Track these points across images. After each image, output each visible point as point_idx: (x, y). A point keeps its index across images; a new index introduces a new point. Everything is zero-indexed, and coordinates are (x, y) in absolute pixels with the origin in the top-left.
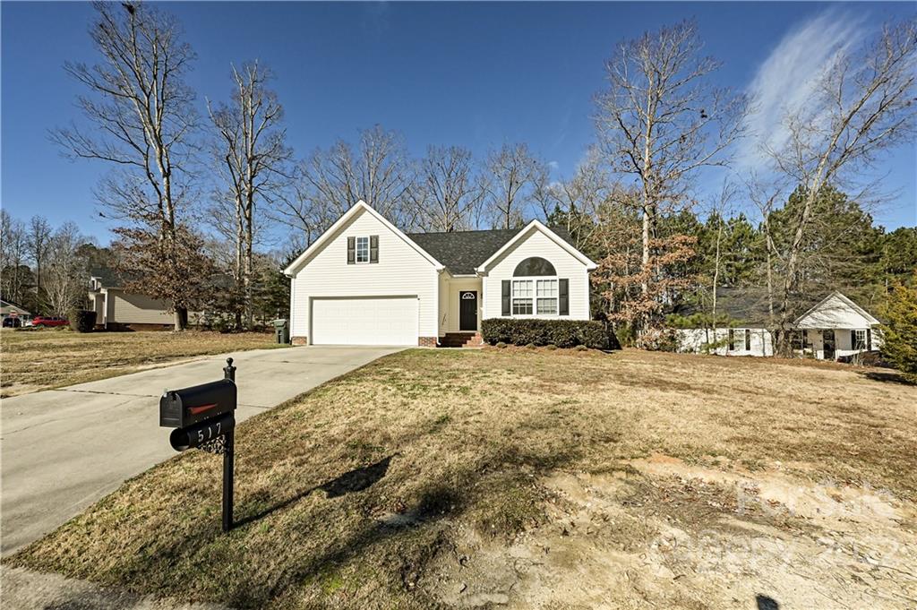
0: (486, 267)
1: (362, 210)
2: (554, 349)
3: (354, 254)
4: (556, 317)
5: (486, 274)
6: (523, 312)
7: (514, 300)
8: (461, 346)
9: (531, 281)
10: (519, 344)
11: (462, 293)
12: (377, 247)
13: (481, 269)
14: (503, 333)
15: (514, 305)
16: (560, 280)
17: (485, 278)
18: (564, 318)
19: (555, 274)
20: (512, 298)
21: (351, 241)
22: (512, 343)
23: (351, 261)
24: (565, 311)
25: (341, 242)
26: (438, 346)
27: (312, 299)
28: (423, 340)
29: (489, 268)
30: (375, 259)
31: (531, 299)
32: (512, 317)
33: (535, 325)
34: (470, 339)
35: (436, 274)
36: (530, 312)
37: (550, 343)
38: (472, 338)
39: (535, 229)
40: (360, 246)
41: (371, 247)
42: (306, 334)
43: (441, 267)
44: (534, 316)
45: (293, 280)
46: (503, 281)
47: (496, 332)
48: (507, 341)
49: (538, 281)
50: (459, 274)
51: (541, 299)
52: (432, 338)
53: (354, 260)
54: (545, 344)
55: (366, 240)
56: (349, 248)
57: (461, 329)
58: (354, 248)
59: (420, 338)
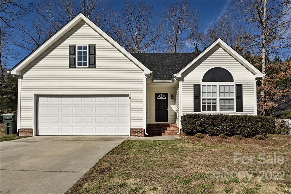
0: (182, 74)
1: (82, 23)
2: (241, 139)
3: (75, 58)
4: (234, 113)
5: (181, 79)
6: (209, 109)
7: (203, 99)
8: (161, 135)
9: (216, 86)
10: (213, 135)
11: (157, 95)
12: (95, 54)
13: (179, 75)
14: (200, 126)
15: (203, 103)
16: (237, 85)
17: (180, 83)
18: (239, 114)
19: (232, 80)
20: (201, 98)
21: (72, 48)
22: (206, 133)
23: (72, 65)
24: (240, 108)
25: (64, 48)
26: (146, 136)
27: (37, 97)
28: (134, 132)
29: (184, 74)
30: (93, 64)
31: (216, 99)
32: (202, 113)
33: (226, 119)
34: (167, 129)
35: (144, 78)
36: (215, 109)
37: (237, 134)
38: (168, 128)
39: (218, 46)
40: (79, 53)
41: (90, 54)
42: (32, 126)
43: (149, 72)
44: (218, 112)
45: (19, 80)
46: (194, 85)
47: (195, 125)
48: (204, 132)
49: (220, 86)
50: (157, 80)
51: (223, 99)
52: (141, 130)
53: (75, 64)
54: (233, 135)
55: (85, 48)
56: (70, 54)
57: (156, 121)
58: (75, 54)
59: (131, 130)
